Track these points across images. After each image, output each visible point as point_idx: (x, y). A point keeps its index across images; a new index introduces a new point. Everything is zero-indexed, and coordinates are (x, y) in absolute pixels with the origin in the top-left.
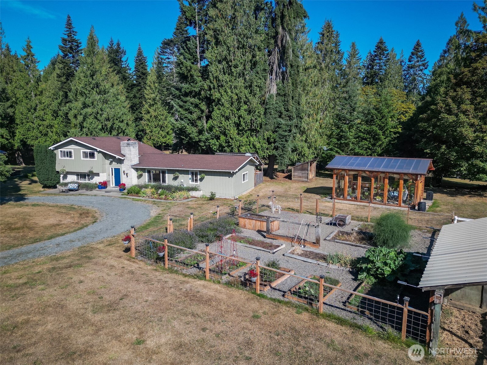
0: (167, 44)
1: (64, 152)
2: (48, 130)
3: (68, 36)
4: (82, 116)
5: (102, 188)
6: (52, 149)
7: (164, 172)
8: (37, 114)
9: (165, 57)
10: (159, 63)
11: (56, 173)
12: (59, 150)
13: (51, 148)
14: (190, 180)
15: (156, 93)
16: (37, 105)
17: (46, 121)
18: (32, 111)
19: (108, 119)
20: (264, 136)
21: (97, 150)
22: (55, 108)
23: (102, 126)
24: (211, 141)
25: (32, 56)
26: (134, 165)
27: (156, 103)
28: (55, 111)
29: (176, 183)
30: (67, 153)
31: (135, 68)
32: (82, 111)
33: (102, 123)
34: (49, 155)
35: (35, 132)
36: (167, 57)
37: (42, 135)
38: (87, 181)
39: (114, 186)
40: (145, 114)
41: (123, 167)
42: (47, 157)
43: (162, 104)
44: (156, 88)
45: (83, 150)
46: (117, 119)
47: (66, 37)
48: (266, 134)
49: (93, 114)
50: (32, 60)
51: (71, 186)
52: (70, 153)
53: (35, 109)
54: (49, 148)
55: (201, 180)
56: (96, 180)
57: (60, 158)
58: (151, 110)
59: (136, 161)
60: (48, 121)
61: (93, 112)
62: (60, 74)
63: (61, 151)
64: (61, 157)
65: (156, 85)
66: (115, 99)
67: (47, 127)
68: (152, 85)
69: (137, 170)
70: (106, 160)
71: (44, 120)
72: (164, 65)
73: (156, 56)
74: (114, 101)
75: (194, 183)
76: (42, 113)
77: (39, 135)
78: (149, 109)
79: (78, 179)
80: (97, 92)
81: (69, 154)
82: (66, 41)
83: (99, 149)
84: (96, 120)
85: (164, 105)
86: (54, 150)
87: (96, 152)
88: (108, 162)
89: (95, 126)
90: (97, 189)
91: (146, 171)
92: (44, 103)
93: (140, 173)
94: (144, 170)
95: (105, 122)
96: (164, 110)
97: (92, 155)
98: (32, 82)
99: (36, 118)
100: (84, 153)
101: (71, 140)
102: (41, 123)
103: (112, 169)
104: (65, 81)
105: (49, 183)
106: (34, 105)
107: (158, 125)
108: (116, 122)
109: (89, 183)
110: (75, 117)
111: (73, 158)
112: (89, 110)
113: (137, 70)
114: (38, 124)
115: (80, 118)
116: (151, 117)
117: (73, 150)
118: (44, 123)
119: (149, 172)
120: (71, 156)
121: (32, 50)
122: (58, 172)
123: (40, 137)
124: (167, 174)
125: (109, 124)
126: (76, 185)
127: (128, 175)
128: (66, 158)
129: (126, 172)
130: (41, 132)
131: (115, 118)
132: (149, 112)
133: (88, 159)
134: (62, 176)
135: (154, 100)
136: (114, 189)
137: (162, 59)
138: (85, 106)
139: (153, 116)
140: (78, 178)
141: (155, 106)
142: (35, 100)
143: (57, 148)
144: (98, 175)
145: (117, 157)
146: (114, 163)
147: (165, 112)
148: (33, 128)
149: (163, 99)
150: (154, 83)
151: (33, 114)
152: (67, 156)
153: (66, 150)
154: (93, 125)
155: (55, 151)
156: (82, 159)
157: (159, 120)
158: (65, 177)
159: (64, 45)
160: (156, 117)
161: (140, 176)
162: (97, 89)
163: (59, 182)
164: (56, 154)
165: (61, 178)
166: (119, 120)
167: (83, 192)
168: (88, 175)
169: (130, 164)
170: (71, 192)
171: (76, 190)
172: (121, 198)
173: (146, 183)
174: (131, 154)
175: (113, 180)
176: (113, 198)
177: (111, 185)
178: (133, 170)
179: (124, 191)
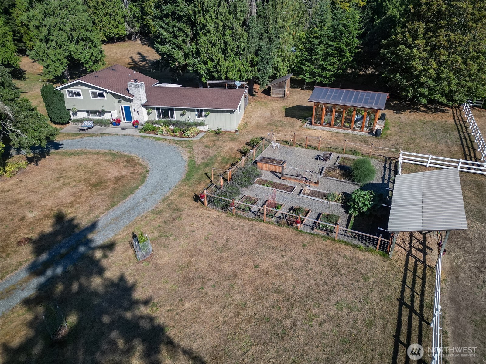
1: (72, 92)
5: (116, 125)
6: (59, 89)
7: (172, 110)
11: (66, 111)
12: (66, 90)
14: (196, 117)
20: (247, 58)
26: (144, 104)
29: (183, 119)
30: (75, 92)
34: (58, 95)
38: (99, 118)
39: (125, 121)
41: (133, 106)
42: (57, 97)
52: (78, 92)
55: (206, 116)
56: (107, 116)
57: (68, 97)
59: (144, 100)
63: (68, 91)
64: (70, 96)
66: (75, 4)
69: (146, 108)
70: (115, 99)
74: (75, 6)
75: (200, 119)
79: (89, 116)
81: (78, 94)
83: (108, 91)
86: (61, 90)
87: (105, 93)
90: (111, 125)
91: (155, 109)
93: (150, 111)
94: (153, 108)
95: (71, 33)
97: (101, 95)
100: (92, 93)
101: (79, 82)
103: (122, 106)
105: (62, 120)
107: (107, 13)
108: (83, 32)
109: (102, 120)
111: (82, 98)
112: (52, 20)
117: (80, 90)
119: (158, 109)
122: (69, 110)
124: (175, 112)
127: (139, 112)
128: (75, 97)
129: (136, 110)
131: (80, 27)
133: (98, 98)
134: (71, 112)
136: (127, 124)
140: (89, 114)
143: (64, 89)
144: (109, 112)
145: (127, 97)
146: (122, 101)
152: (76, 96)
153: (73, 90)
155: (63, 91)
156: (92, 98)
158: (75, 114)
161: (149, 114)
163: (70, 119)
164: (63, 94)
165: (71, 114)
167: (100, 129)
168: (99, 112)
169: (140, 103)
170: (89, 130)
171: (93, 127)
172: (141, 136)
173: (157, 119)
174: (140, 94)
175: (123, 116)
176: (136, 137)
177: (123, 121)
178: (144, 109)
179: (138, 128)
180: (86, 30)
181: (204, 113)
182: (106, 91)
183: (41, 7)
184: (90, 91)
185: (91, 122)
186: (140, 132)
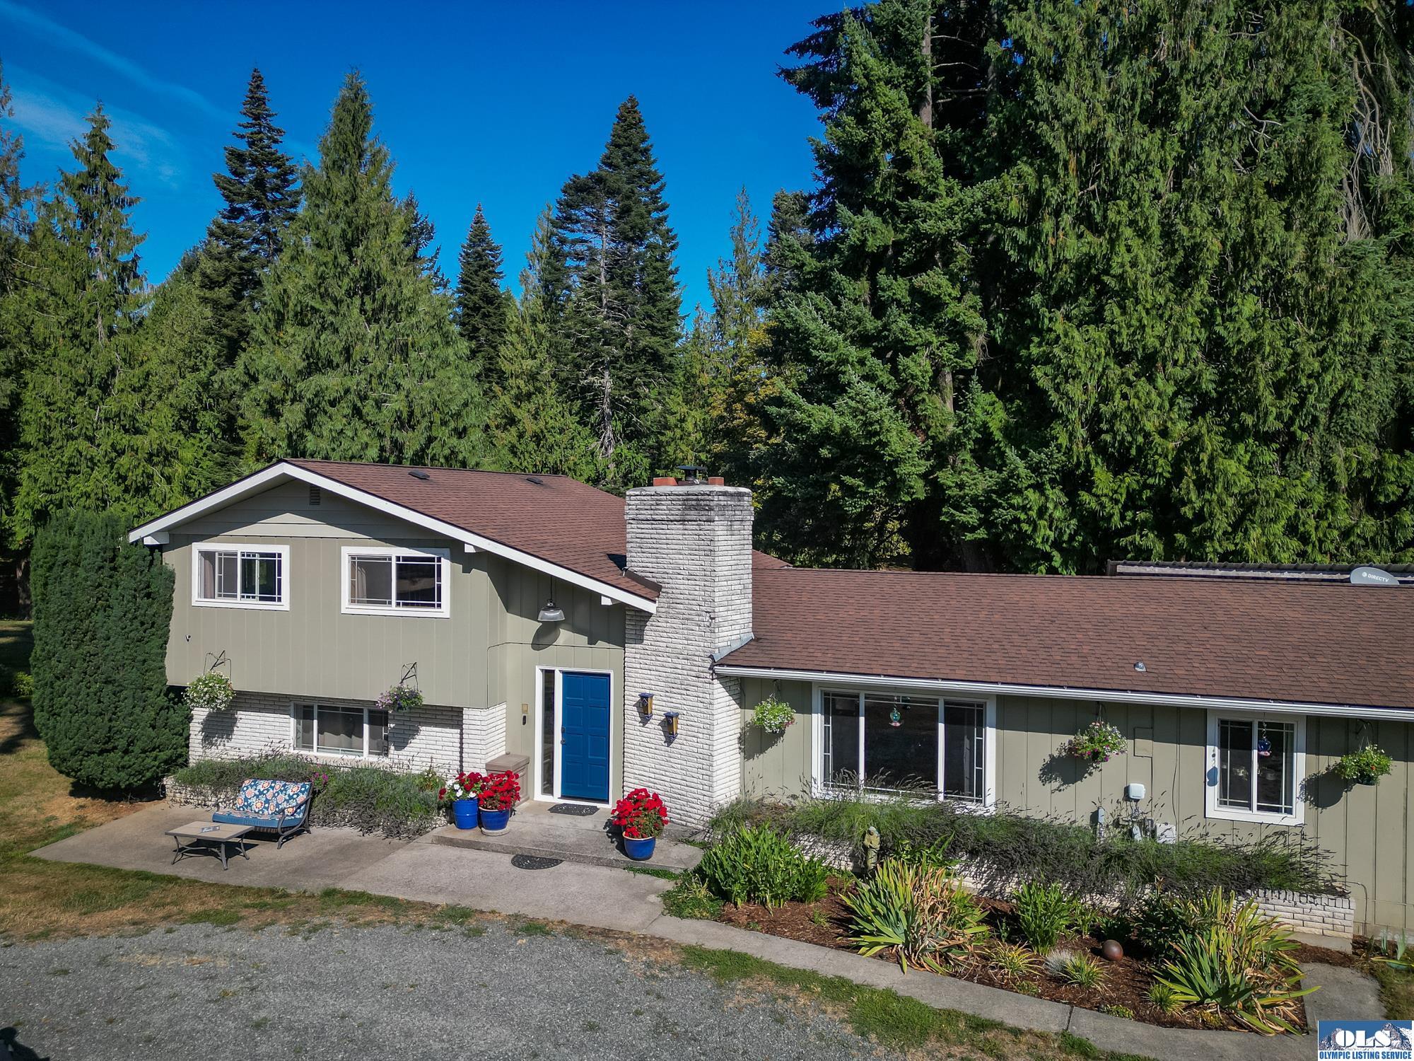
0: (581, 191)
1: (229, 559)
2: (150, 469)
3: (251, 144)
4: (299, 407)
5: (480, 821)
6: (149, 541)
8: (111, 405)
9: (570, 236)
10: (552, 253)
11: (162, 700)
12: (197, 547)
13: (146, 534)
14: (1213, 792)
15: (542, 356)
16: (114, 369)
17: (146, 433)
18: (94, 392)
19: (406, 422)
20: (1327, 470)
21: (461, 544)
22: (187, 400)
23: (382, 449)
24: (1032, 497)
25: (111, 177)
26: (731, 659)
27: (539, 390)
28: (185, 410)
30: (248, 565)
31: (463, 281)
32: (300, 386)
33: (381, 436)
34: (125, 581)
35: (100, 479)
36: (577, 235)
37: (126, 490)
38: (366, 758)
39: (556, 798)
40: (497, 427)
41: (637, 672)
42: (115, 592)
43: (560, 393)
44: (540, 337)
45: (358, 548)
46: (444, 423)
47: (243, 147)
49: (351, 397)
50: (107, 194)
51: (261, 801)
52: (271, 565)
53: (105, 388)
54: (133, 536)
55: (1325, 792)
56: (431, 752)
57: (197, 599)
58: (520, 414)
59: (736, 624)
60: (154, 434)
61: (347, 391)
62: (214, 276)
63: (208, 556)
64: (207, 593)
65: (542, 328)
66: (438, 339)
67: (149, 460)
68: (527, 327)
69: (743, 691)
70: (513, 619)
71: (137, 431)
72: (570, 262)
73: (541, 234)
74: (434, 345)
75: (1253, 815)
76: (133, 401)
77: (116, 490)
78: (514, 409)
79: (305, 741)
80: (363, 311)
82: (244, 161)
83: (472, 542)
84: (357, 423)
85: (568, 397)
86: (161, 548)
87: (446, 565)
88: (522, 628)
89: (355, 448)
90: (441, 825)
91: (817, 700)
92: (142, 363)
93: (773, 712)
94: (797, 696)
95: (397, 434)
96: (567, 414)
97: (418, 584)
98: (102, 278)
99: (107, 420)
100: (361, 564)
101: (287, 482)
102: (124, 440)
103: (549, 676)
104: (231, 300)
105: (111, 769)
106: (100, 370)
107: (544, 465)
108: (442, 433)
109: (386, 776)
110: (272, 410)
111: (285, 604)
112: (331, 382)
113: (467, 286)
114: (113, 446)
115: (293, 415)
116: (521, 436)
117: (284, 550)
118: (138, 440)
119: (841, 707)
120: (270, 590)
121: (107, 153)
122: (177, 692)
123: (118, 499)
124: (991, 734)
125: (412, 441)
126: (296, 793)
127: (681, 728)
128: (240, 602)
129: (659, 709)
130: (124, 478)
131: (437, 417)
132: (512, 421)
133: (393, 609)
134: (200, 715)
135: (533, 377)
136: (563, 821)
137: (563, 241)
138: (315, 364)
139: (527, 435)
140: (307, 730)
141: (537, 399)
142: (106, 353)
143: (180, 536)
144: (451, 717)
145: (610, 594)
146: (564, 635)
147: (571, 421)
148: (91, 459)
149: (564, 375)
150: (534, 321)
151: (94, 405)
152: (248, 589)
153: (240, 548)
154: (345, 444)
155: (170, 558)
156: (346, 606)
157: (551, 449)
158: (220, 726)
159: (235, 173)
160: (538, 438)
161: (756, 742)
162: (367, 299)
163: (177, 761)
164: (171, 578)
165: (195, 729)
166: (452, 425)
167: (345, 851)
168: (378, 717)
169: (699, 646)
170: (264, 852)
171: (299, 830)
172: (695, 955)
173: (818, 790)
174: (710, 576)
175: (548, 755)
177: (539, 796)
178: (721, 696)
179: (656, 860)
180: (455, 430)
182: (454, 548)
183: (304, 336)
184: (347, 552)
185: (293, 788)
186: (674, 905)
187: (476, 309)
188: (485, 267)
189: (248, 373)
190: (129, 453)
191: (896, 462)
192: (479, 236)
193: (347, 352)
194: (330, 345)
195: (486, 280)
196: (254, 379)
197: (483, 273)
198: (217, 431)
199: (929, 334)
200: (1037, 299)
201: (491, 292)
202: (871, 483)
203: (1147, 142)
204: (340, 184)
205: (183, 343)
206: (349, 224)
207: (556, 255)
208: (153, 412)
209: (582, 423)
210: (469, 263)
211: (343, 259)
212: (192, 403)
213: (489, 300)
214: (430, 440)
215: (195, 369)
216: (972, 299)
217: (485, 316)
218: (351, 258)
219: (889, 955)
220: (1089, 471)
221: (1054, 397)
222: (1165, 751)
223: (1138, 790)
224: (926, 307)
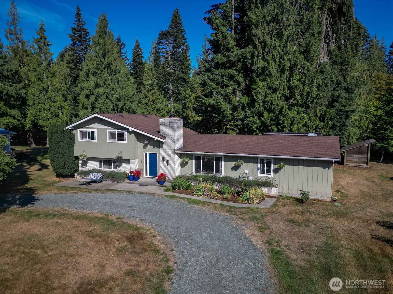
0: (164, 35)
1: (85, 132)
2: (59, 111)
3: (78, 26)
4: (94, 96)
5: (134, 179)
6: (70, 129)
7: (219, 160)
8: (48, 95)
9: (161, 47)
10: (156, 52)
11: (74, 159)
12: (79, 130)
13: (70, 127)
14: (259, 171)
15: (154, 79)
16: (49, 86)
17: (57, 102)
18: (44, 92)
19: (119, 100)
20: (316, 112)
21: (129, 129)
22: (64, 92)
23: (113, 106)
24: (252, 119)
25: (45, 39)
26: (178, 150)
27: (154, 89)
28: (64, 95)
29: (236, 175)
30: (89, 133)
31: (133, 59)
32: (94, 91)
33: (113, 103)
34: (66, 136)
35: (47, 114)
36: (163, 47)
37: (53, 116)
38: (113, 169)
39: (148, 176)
40: (143, 98)
41: (162, 153)
42: (64, 138)
43: (159, 89)
44: (153, 75)
45: (110, 130)
46: (128, 100)
47: (75, 26)
48: (318, 110)
49: (106, 94)
50: (45, 43)
51: (94, 176)
52: (93, 133)
53: (47, 91)
54: (67, 128)
55: (276, 171)
56: (125, 168)
57: (79, 140)
58: (148, 95)
59: (179, 144)
60: (59, 102)
61: (105, 93)
62: (70, 61)
63: (81, 131)
64: (81, 138)
65: (154, 72)
66: (126, 79)
67: (58, 109)
68: (150, 72)
69: (181, 156)
70: (139, 143)
71: (55, 102)
72: (161, 54)
73: (153, 47)
74: (125, 81)
75: (265, 175)
76: (53, 94)
77: (51, 116)
78: (147, 94)
79: (101, 166)
80: (108, 72)
81: (92, 135)
82: (76, 30)
83: (131, 129)
84: (107, 100)
85: (161, 90)
86: (72, 130)
87: (126, 133)
88: (141, 145)
89: (107, 106)
90: (127, 180)
91: (194, 157)
92: (55, 85)
93: (186, 159)
94: (190, 156)
95: (117, 103)
96: (161, 95)
97: (121, 136)
98: (44, 64)
99: (48, 99)
100: (111, 133)
101: (96, 117)
102: (52, 104)
103: (146, 154)
104: (74, 67)
105: (64, 171)
106: (46, 87)
107: (155, 108)
108: (128, 102)
109: (117, 173)
110: (87, 97)
111: (96, 141)
112: (101, 90)
113: (134, 60)
114: (49, 105)
115: (92, 98)
116: (149, 101)
117: (96, 130)
118: (55, 104)
119: (198, 158)
120: (93, 138)
121: (44, 33)
122: (77, 158)
123: (51, 118)
124: (223, 162)
125: (120, 104)
126: (100, 175)
127: (170, 163)
128: (88, 140)
129: (166, 159)
130: (53, 113)
131: (126, 98)
132: (147, 97)
133: (117, 141)
134: (81, 162)
135: (152, 85)
136: (149, 180)
137: (159, 49)
138: (97, 86)
139: (150, 100)
140: (101, 165)
141: (153, 91)
142: (47, 82)
143: (76, 128)
144: (128, 161)
145: (156, 138)
146: (149, 146)
147: (162, 97)
148: (45, 109)
149: (159, 85)
150: (152, 70)
151: (44, 96)
152: (89, 138)
153: (87, 130)
154: (105, 105)
155: (74, 132)
156: (108, 141)
157: (156, 104)
158: (85, 164)
159: (74, 34)
160: (153, 101)
161: (183, 165)
162: (109, 69)
163: (77, 170)
164: (74, 135)
165: (80, 164)
166: (130, 100)
167: (109, 185)
168: (115, 162)
169: (173, 148)
170: (95, 185)
171: (100, 182)
172: (167, 196)
173: (194, 173)
174: (174, 135)
175: (146, 169)
176: (157, 197)
177: (145, 176)
178: (176, 157)
179: (165, 184)
180: (131, 101)
181: (273, 167)
182: (128, 130)
183: (95, 79)
184: (108, 131)
185: (99, 174)
186: (166, 191)
187: (137, 66)
188: (139, 55)
189: (81, 88)
190: (53, 107)
191: (224, 111)
192: (137, 46)
193: (104, 83)
194: (100, 81)
195: (139, 58)
196: (83, 90)
197: (138, 57)
198: (72, 100)
199: (232, 83)
200: (254, 75)
201: (140, 62)
202: (219, 116)
203: (276, 42)
204: (101, 41)
205: (62, 78)
206: (104, 51)
207: (157, 52)
208: (58, 97)
209: (165, 97)
210: (134, 54)
211: (103, 60)
212: (65, 93)
213: (140, 64)
214: (125, 104)
215: (66, 84)
216: (241, 75)
217: (140, 68)
218: (105, 59)
219: (199, 195)
220: (263, 113)
221: (255, 97)
222: (251, 165)
223: (247, 171)
224: (231, 77)
